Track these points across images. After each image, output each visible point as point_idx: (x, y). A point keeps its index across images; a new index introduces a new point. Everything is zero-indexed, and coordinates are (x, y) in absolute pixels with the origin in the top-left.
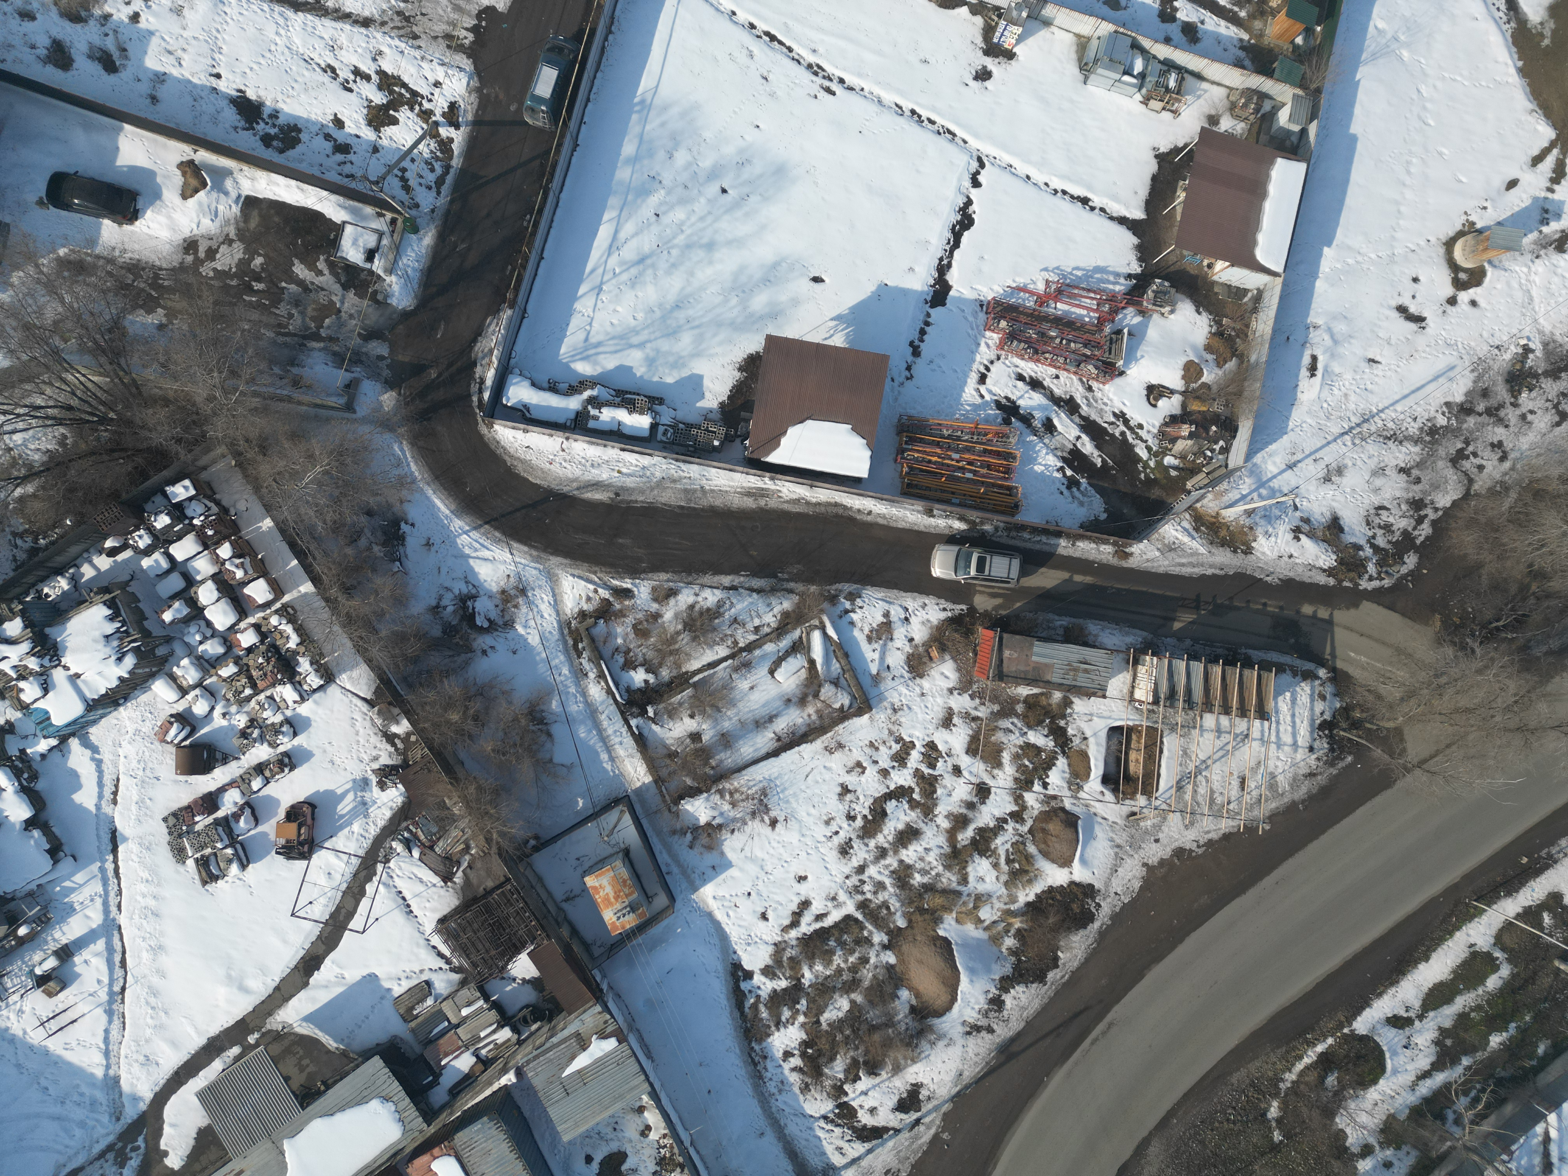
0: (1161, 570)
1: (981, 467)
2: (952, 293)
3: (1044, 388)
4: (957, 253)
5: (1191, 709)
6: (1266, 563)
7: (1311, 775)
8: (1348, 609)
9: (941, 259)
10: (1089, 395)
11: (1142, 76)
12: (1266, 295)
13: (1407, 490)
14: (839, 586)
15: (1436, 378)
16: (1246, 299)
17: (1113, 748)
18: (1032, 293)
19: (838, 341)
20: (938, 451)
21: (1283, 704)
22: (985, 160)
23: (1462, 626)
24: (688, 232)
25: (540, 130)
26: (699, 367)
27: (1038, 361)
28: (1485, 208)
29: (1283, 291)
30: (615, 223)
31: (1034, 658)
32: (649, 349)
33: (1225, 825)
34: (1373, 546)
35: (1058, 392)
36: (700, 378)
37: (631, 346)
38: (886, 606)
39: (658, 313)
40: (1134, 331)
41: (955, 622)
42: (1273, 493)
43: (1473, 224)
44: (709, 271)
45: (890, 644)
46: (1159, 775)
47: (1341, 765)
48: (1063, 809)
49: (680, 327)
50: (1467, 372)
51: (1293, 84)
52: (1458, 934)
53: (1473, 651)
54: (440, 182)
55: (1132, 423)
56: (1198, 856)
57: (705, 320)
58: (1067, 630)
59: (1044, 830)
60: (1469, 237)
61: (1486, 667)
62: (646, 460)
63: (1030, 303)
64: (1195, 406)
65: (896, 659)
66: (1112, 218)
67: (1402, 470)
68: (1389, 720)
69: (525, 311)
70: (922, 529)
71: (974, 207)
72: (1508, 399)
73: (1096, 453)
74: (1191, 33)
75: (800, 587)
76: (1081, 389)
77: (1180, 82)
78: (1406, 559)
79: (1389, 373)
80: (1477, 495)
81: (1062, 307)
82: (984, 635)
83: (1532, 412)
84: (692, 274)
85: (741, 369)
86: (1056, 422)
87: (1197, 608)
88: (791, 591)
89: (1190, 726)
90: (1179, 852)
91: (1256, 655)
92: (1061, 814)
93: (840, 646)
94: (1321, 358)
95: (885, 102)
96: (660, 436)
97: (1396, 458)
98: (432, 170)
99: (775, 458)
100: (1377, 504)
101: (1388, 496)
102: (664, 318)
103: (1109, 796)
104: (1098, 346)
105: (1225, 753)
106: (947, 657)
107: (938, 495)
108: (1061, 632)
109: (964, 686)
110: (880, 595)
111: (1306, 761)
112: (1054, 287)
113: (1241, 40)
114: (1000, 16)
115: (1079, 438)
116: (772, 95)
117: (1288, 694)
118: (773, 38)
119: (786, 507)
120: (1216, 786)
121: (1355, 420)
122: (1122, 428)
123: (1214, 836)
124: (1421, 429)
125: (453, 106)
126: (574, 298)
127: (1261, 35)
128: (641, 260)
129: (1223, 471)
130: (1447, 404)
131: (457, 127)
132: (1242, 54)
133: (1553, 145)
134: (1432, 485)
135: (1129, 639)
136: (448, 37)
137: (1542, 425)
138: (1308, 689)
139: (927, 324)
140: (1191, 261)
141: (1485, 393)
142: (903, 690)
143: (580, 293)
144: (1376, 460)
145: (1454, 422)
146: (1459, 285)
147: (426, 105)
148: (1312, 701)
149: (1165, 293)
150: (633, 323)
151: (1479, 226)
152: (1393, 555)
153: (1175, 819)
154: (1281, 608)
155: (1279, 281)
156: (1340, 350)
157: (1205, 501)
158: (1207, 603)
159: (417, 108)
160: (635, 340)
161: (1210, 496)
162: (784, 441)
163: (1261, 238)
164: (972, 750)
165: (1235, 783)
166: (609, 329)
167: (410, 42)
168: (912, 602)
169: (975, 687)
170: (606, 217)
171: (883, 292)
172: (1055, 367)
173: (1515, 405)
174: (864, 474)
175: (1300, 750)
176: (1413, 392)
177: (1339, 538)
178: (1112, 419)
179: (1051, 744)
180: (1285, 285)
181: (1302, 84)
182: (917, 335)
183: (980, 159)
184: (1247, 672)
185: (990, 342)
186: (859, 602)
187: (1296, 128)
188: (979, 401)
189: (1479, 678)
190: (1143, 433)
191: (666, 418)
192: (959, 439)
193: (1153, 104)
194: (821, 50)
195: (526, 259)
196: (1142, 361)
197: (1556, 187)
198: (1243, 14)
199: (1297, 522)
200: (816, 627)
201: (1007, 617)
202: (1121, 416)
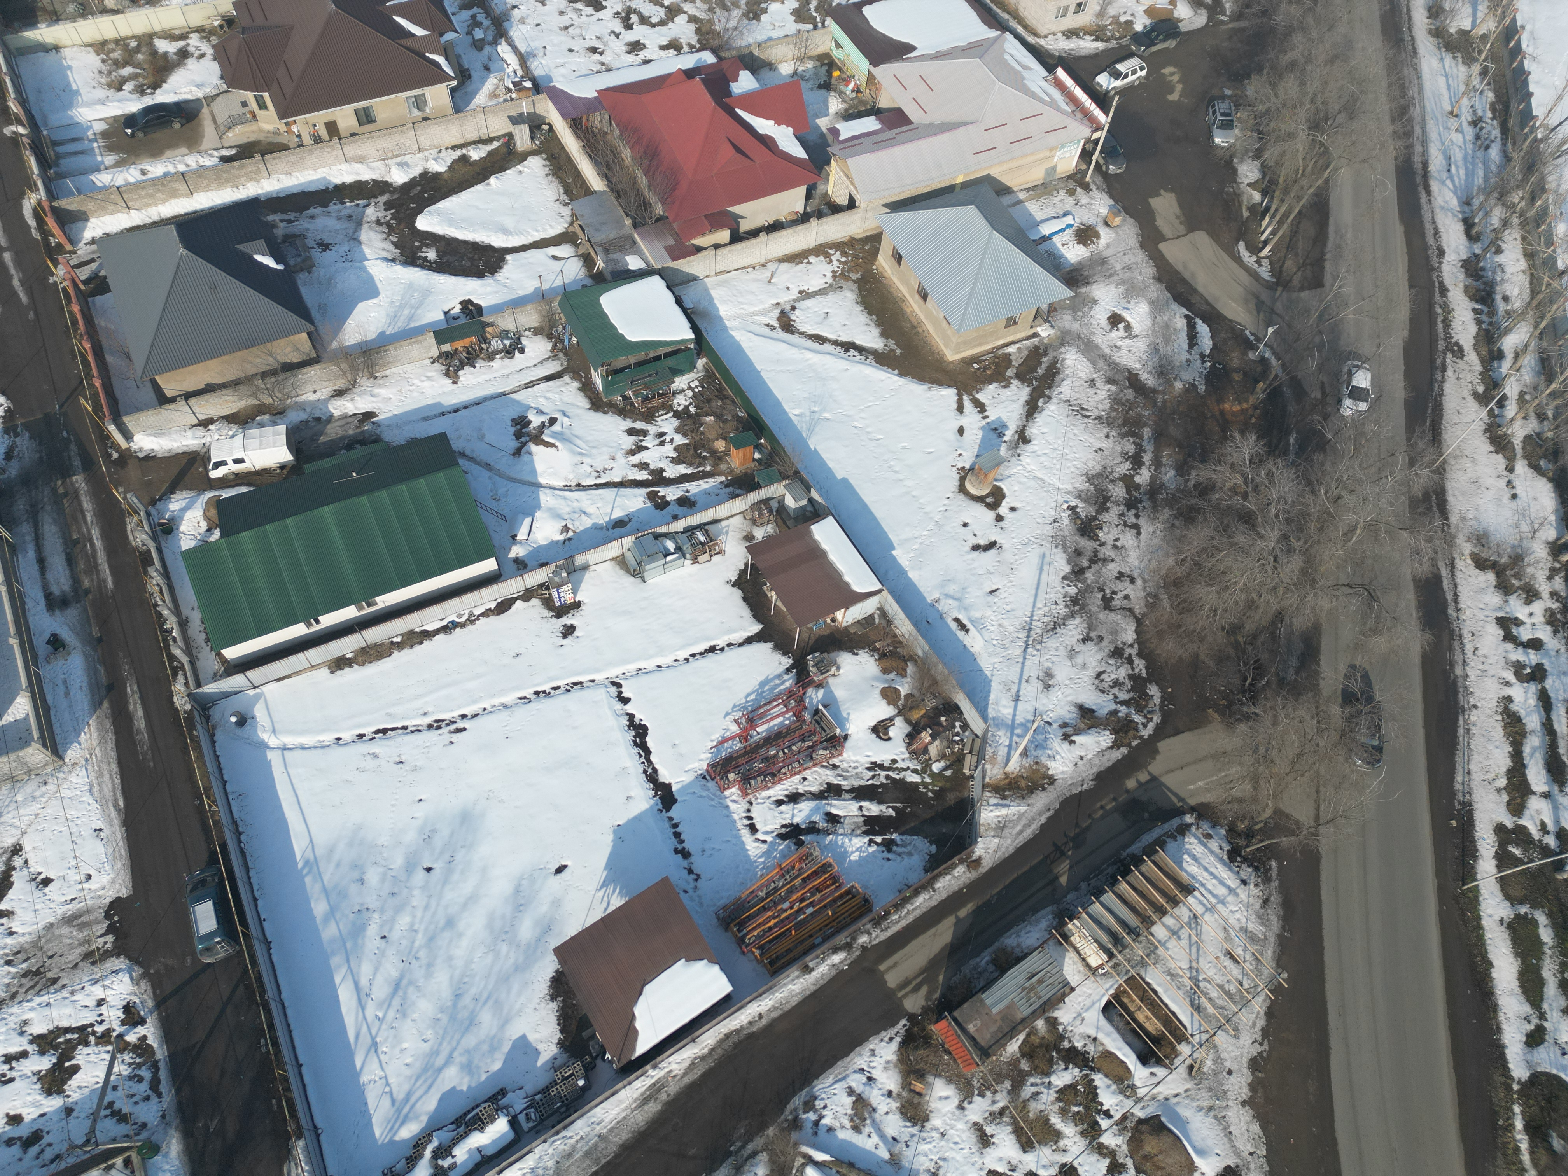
0: (1011, 850)
1: (813, 895)
2: (674, 789)
3: (802, 795)
4: (653, 758)
5: (1138, 935)
6: (1072, 778)
7: (1266, 902)
8: (1154, 759)
9: (645, 772)
10: (839, 771)
11: (679, 549)
12: (887, 608)
13: (1101, 649)
14: (790, 1107)
15: (1041, 570)
16: (877, 621)
17: (1121, 1025)
18: (732, 738)
19: (617, 902)
20: (770, 913)
21: (1191, 867)
22: (617, 680)
23: (1230, 704)
24: (423, 927)
25: (227, 960)
26: (514, 1031)
27: (781, 780)
28: (960, 455)
29: (894, 597)
30: (350, 977)
31: (995, 1011)
32: (458, 1058)
33: (1259, 1005)
34: (1122, 703)
35: (815, 789)
36: (524, 1037)
37: (440, 1070)
38: (844, 1084)
39: (445, 1018)
40: (826, 703)
41: (910, 1042)
42: (1025, 727)
43: (963, 468)
44: (465, 942)
45: (877, 1116)
46: (1174, 1013)
47: (1274, 874)
48: (1140, 1121)
49: (473, 1012)
50: (1054, 550)
51: (778, 481)
52: (1484, 922)
53: (1256, 714)
54: (155, 1085)
55: (887, 764)
56: (1270, 1052)
57: (490, 987)
58: (994, 961)
59: (1146, 1158)
60: (969, 476)
61: (1275, 716)
62: (529, 1161)
63: (738, 745)
64: (916, 715)
65: (894, 1125)
66: (741, 645)
67: (1085, 640)
68: (1264, 810)
69: (316, 1128)
70: (813, 988)
71: (638, 716)
72: (1096, 545)
73: (883, 807)
74: (686, 502)
75: (758, 1142)
76: (828, 772)
77: (707, 533)
78: (1150, 693)
79: (1010, 590)
80: (1144, 615)
81: (762, 729)
82: (939, 1029)
83: (1116, 540)
84: (450, 958)
85: (553, 998)
86: (834, 811)
87: (1063, 854)
88: (754, 1154)
89: (1152, 951)
90: (1254, 1064)
91: (1135, 848)
92: (1144, 1128)
93: (838, 1162)
94: (960, 617)
95: (509, 704)
96: (526, 1126)
97: (1073, 636)
98: (141, 1080)
99: (642, 1048)
100: (1094, 675)
101: (1094, 664)
102: (453, 1018)
103: (1160, 1072)
104: (812, 733)
105: (1196, 946)
106: (931, 1079)
107: (801, 948)
108: (992, 968)
109: (967, 1093)
110: (831, 1080)
111: (1250, 894)
112: (743, 721)
113: (722, 482)
114: (548, 588)
115: (861, 808)
116: (415, 769)
117: (1186, 857)
118: (384, 731)
119: (687, 1080)
120: (1219, 979)
121: (1022, 635)
122: (883, 773)
123: (1261, 1023)
124: (1067, 606)
125: (128, 1009)
126: (357, 1075)
127: (731, 471)
128: (397, 987)
129: (978, 742)
130: (1064, 578)
131: (142, 1022)
132: (730, 489)
133: (960, 395)
134: (1112, 633)
135: (1044, 924)
136: (87, 956)
137: (1131, 542)
138: (1193, 840)
139: (675, 826)
140: (819, 627)
141: (1078, 553)
142: (924, 1147)
143: (358, 1065)
144: (1062, 648)
145: (1080, 585)
146: (994, 506)
147: (99, 1029)
148: (1205, 846)
149: (822, 661)
150: (426, 1047)
151: (968, 467)
152: (1140, 697)
153: (1221, 1039)
154: (1114, 799)
155: (885, 593)
156: (967, 602)
157: (989, 773)
158: (1065, 844)
159: (92, 1039)
160: (440, 1061)
161: (988, 767)
162: (638, 1025)
163: (847, 578)
164: (1026, 1146)
165: (1228, 962)
166: (408, 1072)
167: (52, 989)
168: (860, 1059)
169: (975, 1083)
170: (338, 980)
171: (622, 834)
172: (796, 774)
173: (1103, 544)
174: (728, 988)
175: (1238, 891)
176: (1037, 588)
177: (1096, 717)
178: (871, 774)
179: (1076, 1071)
180: (891, 592)
181: (783, 477)
182: (674, 841)
183: (614, 683)
184: (1143, 868)
185: (734, 798)
186: (819, 1104)
187: (804, 502)
188: (765, 847)
189: (1280, 728)
190: (900, 765)
191: (517, 1102)
192: (776, 889)
193: (700, 559)
194: (430, 709)
195: (285, 1080)
196: (851, 717)
197: (986, 414)
198: (708, 468)
199: (1060, 732)
200: (804, 1165)
201: (943, 996)
202: (875, 766)
